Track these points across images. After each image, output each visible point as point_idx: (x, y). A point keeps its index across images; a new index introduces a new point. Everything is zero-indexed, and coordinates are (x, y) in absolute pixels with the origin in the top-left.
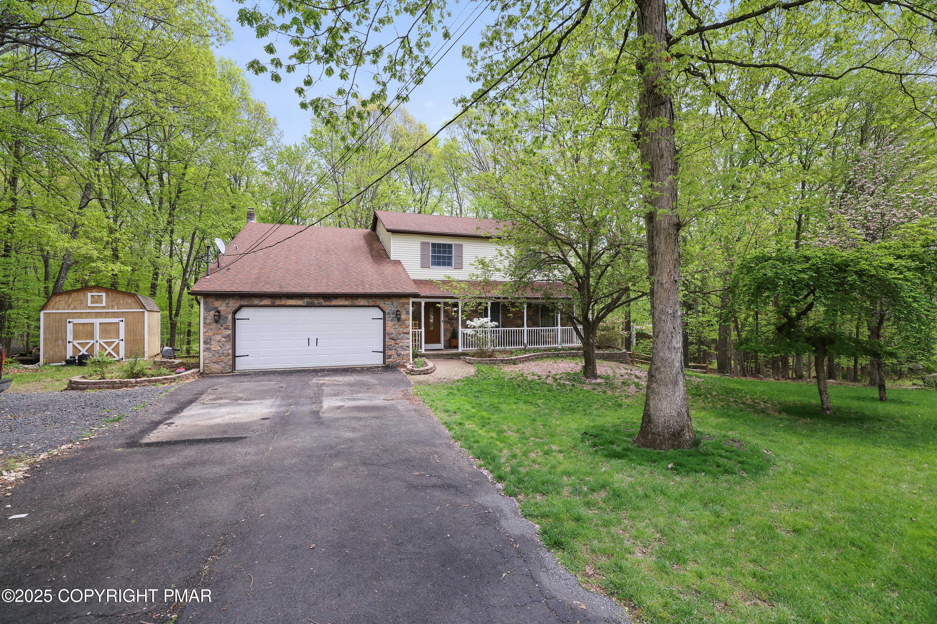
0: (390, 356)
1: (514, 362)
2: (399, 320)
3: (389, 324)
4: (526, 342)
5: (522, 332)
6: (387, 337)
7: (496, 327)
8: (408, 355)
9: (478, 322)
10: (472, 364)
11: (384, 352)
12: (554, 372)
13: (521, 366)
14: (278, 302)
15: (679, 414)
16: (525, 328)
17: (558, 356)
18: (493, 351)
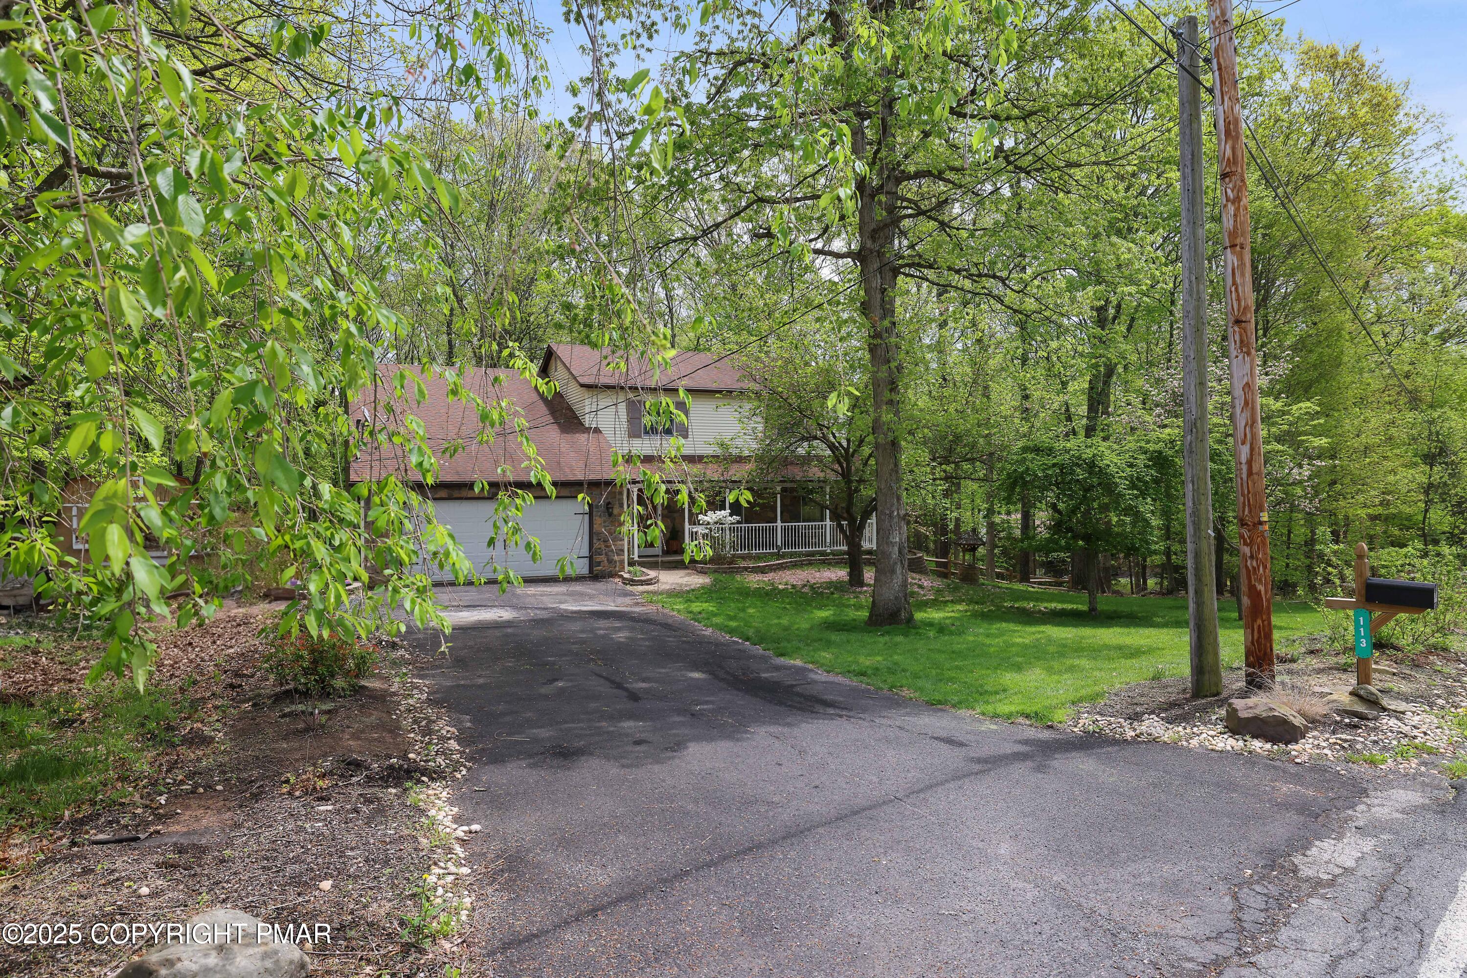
0: (599, 564)
1: (762, 571)
2: (610, 515)
3: (598, 521)
4: (779, 543)
5: (774, 529)
6: (595, 538)
7: (738, 522)
8: (622, 562)
9: (714, 516)
10: (705, 573)
11: (591, 558)
12: (813, 581)
13: (771, 575)
14: (456, 494)
15: (896, 598)
16: (779, 524)
17: (823, 562)
18: (734, 555)
